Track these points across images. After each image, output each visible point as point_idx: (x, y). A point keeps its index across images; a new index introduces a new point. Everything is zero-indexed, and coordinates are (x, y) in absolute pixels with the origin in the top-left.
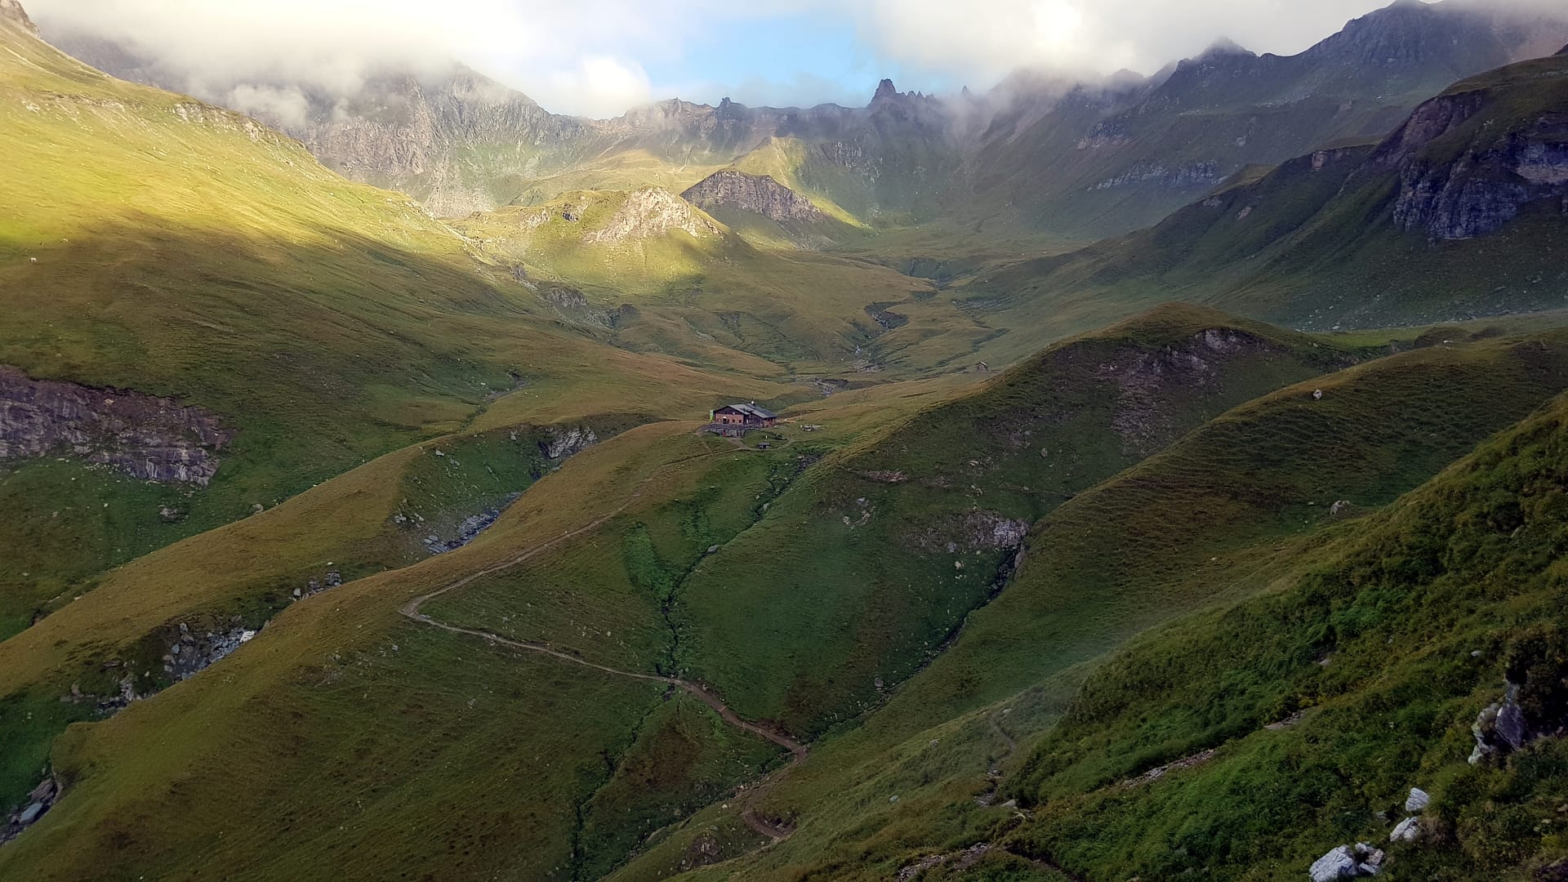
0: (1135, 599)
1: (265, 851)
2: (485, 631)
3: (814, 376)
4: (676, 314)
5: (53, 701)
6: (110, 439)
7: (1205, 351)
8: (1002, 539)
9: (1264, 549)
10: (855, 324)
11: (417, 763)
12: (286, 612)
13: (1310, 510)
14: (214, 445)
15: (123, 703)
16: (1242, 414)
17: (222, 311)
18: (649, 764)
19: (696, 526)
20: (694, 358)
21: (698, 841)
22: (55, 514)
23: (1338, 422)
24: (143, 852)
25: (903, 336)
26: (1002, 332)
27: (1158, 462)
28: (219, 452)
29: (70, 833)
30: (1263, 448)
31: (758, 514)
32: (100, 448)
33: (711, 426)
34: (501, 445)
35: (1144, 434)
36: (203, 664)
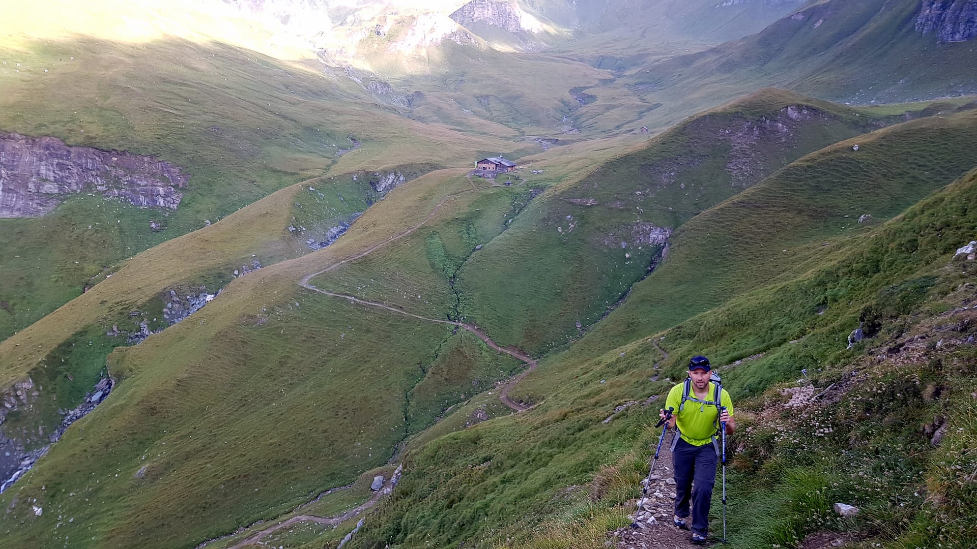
0: (734, 275)
1: (232, 417)
2: (347, 295)
3: (537, 137)
4: (448, 97)
5: (103, 335)
6: (117, 181)
7: (788, 120)
8: (654, 239)
9: (816, 245)
10: (563, 102)
11: (314, 369)
12: (231, 284)
13: (845, 220)
14: (178, 185)
15: (143, 336)
16: (807, 161)
17: (175, 101)
18: (445, 370)
19: (468, 233)
20: (460, 125)
21: (476, 411)
22: (90, 227)
23: (868, 166)
24: (165, 418)
25: (594, 109)
26: (657, 105)
27: (753, 191)
28: (181, 189)
29: (123, 407)
30: (819, 181)
31: (506, 225)
32: (112, 187)
33: (476, 172)
34: (348, 184)
35: (746, 173)
36: (186, 314)
